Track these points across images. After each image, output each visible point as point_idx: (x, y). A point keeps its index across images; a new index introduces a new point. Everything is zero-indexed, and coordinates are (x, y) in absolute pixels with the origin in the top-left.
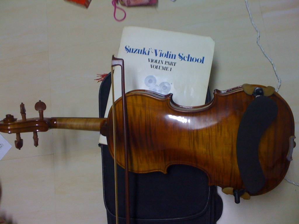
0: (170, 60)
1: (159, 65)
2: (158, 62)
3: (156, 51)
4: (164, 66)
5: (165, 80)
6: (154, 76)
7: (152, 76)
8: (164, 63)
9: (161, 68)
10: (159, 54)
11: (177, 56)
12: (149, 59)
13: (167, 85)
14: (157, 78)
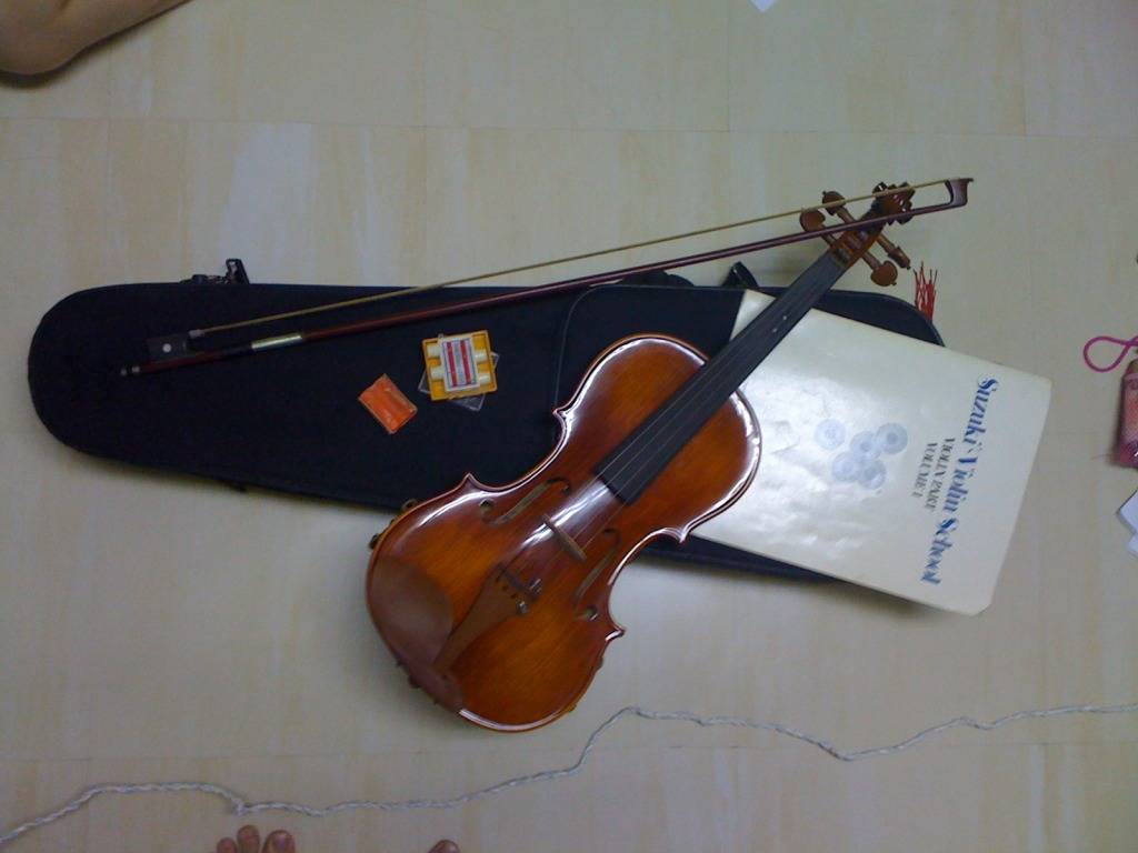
0: (943, 495)
1: (934, 464)
2: (943, 463)
3: (973, 461)
4: (930, 478)
5: (890, 477)
6: (904, 451)
7: (904, 444)
8: (938, 479)
9: (924, 470)
10: (964, 467)
11: (950, 516)
12: (952, 440)
13: (876, 479)
14: (899, 455)
